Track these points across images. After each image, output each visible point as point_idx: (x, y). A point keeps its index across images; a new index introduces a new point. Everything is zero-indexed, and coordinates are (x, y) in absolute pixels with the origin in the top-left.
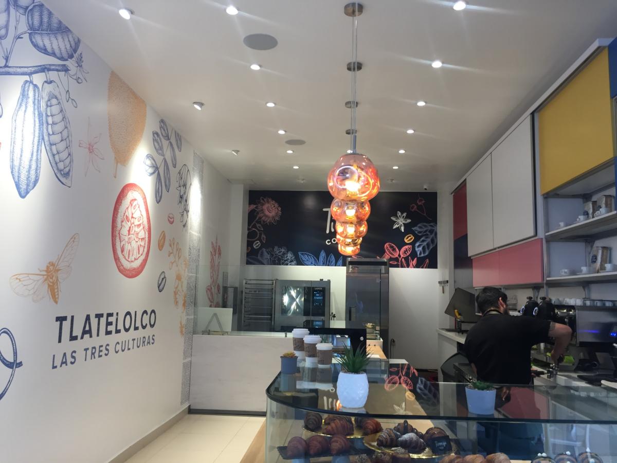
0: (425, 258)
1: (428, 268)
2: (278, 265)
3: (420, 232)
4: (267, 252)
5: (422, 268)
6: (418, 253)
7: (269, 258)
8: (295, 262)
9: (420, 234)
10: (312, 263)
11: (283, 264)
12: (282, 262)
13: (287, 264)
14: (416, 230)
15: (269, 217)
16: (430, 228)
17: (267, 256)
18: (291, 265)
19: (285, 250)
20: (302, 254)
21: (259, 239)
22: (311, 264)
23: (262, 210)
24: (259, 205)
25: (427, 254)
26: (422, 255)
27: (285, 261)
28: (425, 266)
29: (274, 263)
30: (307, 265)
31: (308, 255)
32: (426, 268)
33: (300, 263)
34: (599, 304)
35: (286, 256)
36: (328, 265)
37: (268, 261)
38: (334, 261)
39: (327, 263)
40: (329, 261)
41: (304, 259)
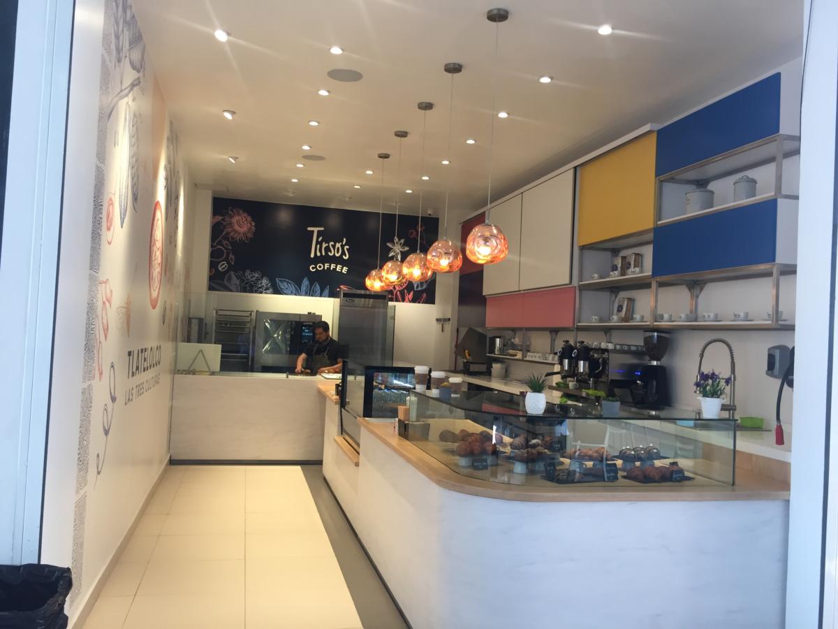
0: (422, 292)
1: (425, 303)
2: (249, 292)
4: (236, 276)
5: (419, 303)
6: (415, 286)
7: (238, 283)
8: (271, 290)
11: (256, 292)
12: (255, 289)
13: (261, 293)
15: (239, 234)
17: (235, 281)
18: (266, 293)
19: (259, 274)
20: (281, 281)
21: (227, 260)
22: (292, 293)
23: (231, 224)
24: (227, 217)
25: (424, 287)
27: (260, 288)
28: (422, 300)
29: (245, 290)
30: (286, 295)
31: (287, 283)
32: (422, 303)
33: (277, 291)
34: (626, 348)
35: (260, 282)
36: (312, 296)
37: (237, 287)
38: (319, 291)
39: (310, 293)
40: (313, 291)
41: (282, 287)
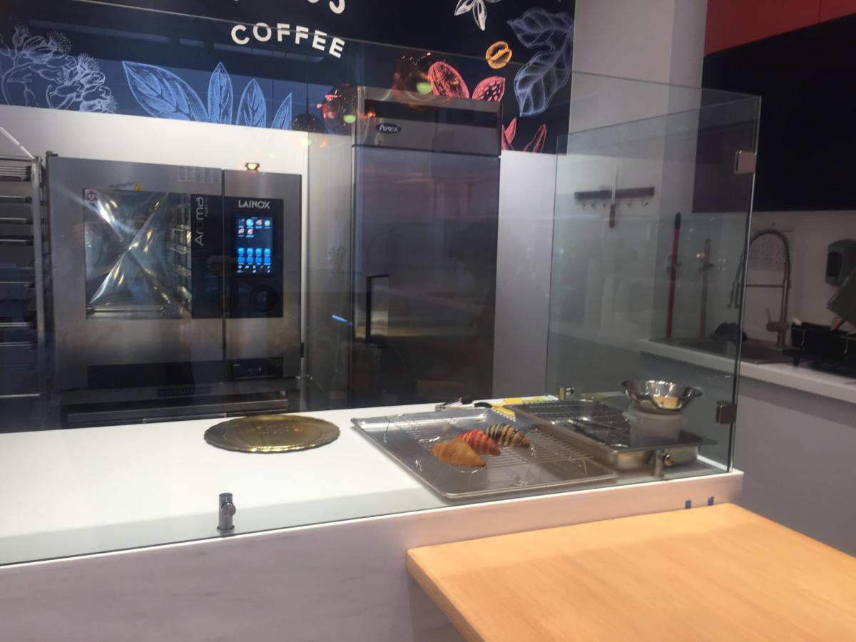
0: (537, 120)
1: (545, 151)
2: (32, 104)
3: (529, 38)
5: (530, 150)
6: (522, 106)
8: (108, 100)
9: (529, 45)
10: (178, 110)
11: (56, 103)
12: (50, 93)
13: (75, 107)
14: (519, 30)
16: (555, 28)
18: (90, 108)
20: (138, 70)
22: (177, 113)
25: (543, 108)
26: (532, 112)
27: (71, 89)
28: (538, 144)
30: (160, 116)
31: (162, 77)
32: (538, 151)
33: (129, 103)
35: (67, 72)
36: (242, 123)
38: (263, 110)
39: (236, 113)
40: (245, 107)
41: (145, 90)
